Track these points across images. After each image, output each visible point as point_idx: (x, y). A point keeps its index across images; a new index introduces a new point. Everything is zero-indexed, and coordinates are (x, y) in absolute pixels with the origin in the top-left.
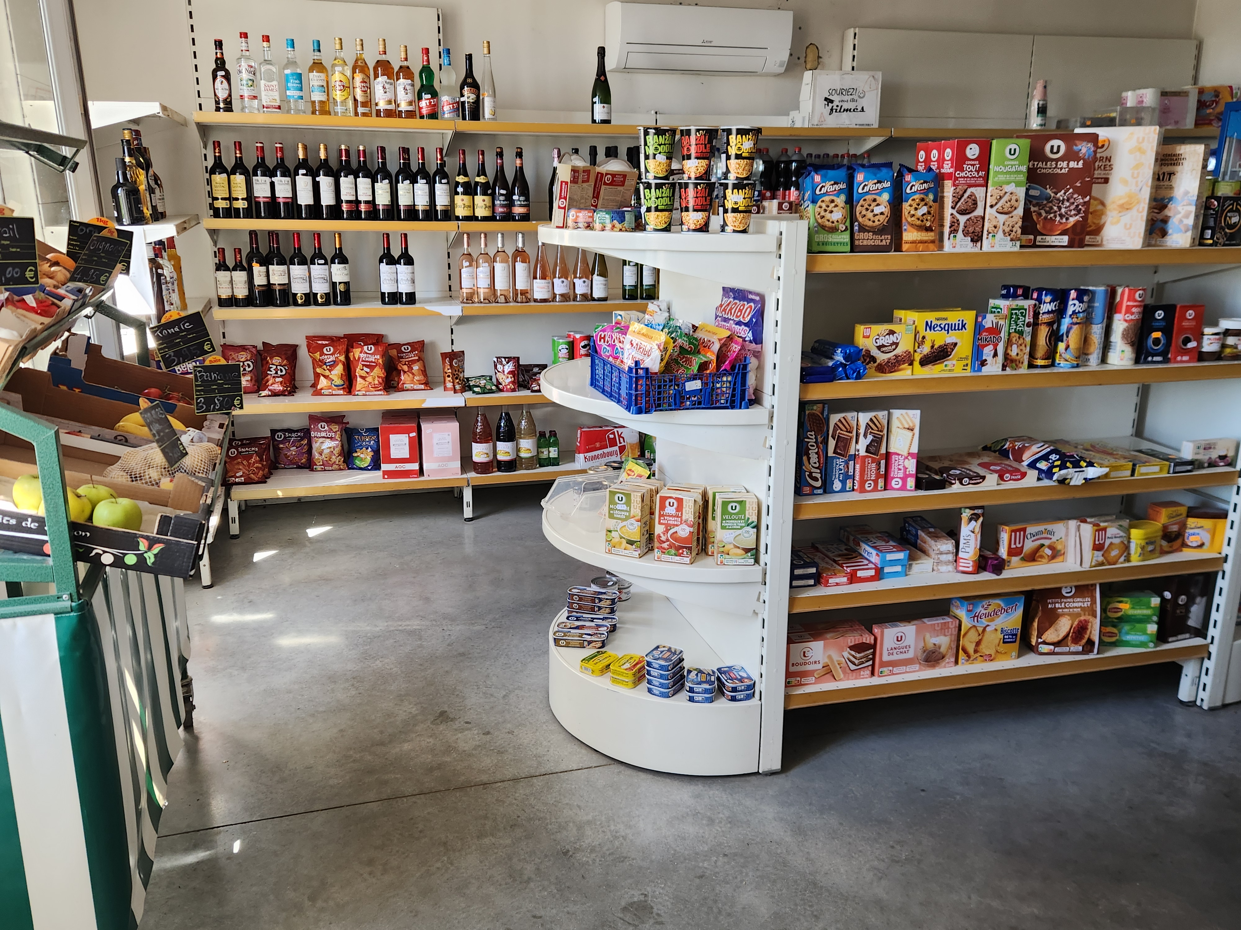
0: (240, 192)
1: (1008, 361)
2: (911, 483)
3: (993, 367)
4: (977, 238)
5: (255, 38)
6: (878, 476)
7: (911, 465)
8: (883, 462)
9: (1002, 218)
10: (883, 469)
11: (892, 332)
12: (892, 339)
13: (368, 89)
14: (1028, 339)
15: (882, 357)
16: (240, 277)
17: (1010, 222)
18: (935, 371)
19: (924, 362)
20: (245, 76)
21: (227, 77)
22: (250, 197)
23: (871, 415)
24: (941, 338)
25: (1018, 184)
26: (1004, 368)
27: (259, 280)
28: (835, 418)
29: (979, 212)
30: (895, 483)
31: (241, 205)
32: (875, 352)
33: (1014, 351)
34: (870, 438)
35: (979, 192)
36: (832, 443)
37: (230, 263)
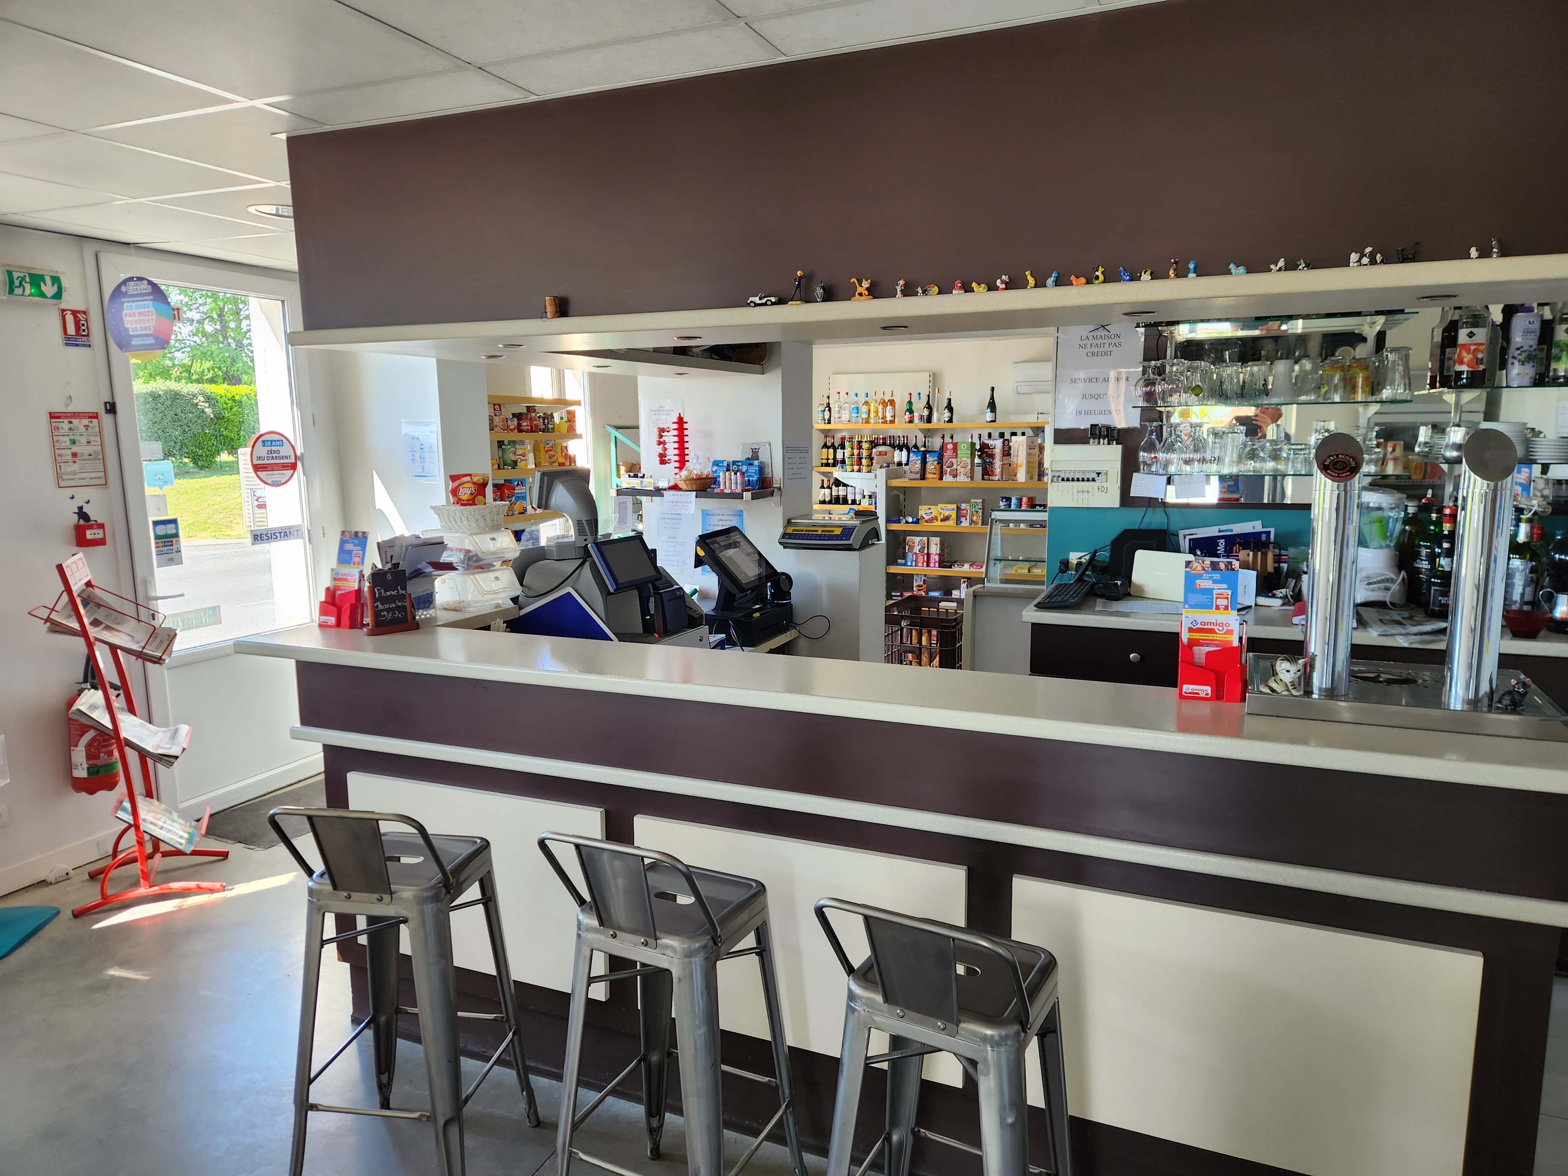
0: (831, 456)
1: (972, 522)
2: (937, 565)
3: (965, 523)
4: (955, 476)
5: (843, 394)
6: (924, 561)
7: (937, 558)
8: (926, 556)
9: (962, 469)
10: (926, 559)
11: (930, 509)
12: (930, 511)
13: (884, 412)
14: (981, 514)
15: (926, 517)
16: (827, 491)
17: (966, 471)
18: (946, 523)
19: (942, 520)
20: (837, 409)
21: (830, 410)
22: (835, 458)
23: (920, 538)
24: (947, 513)
25: (967, 458)
26: (971, 524)
27: (834, 493)
28: (908, 538)
29: (955, 467)
30: (932, 565)
31: (831, 461)
32: (924, 516)
33: (975, 518)
34: (920, 546)
35: (954, 461)
36: (907, 547)
37: (825, 486)
